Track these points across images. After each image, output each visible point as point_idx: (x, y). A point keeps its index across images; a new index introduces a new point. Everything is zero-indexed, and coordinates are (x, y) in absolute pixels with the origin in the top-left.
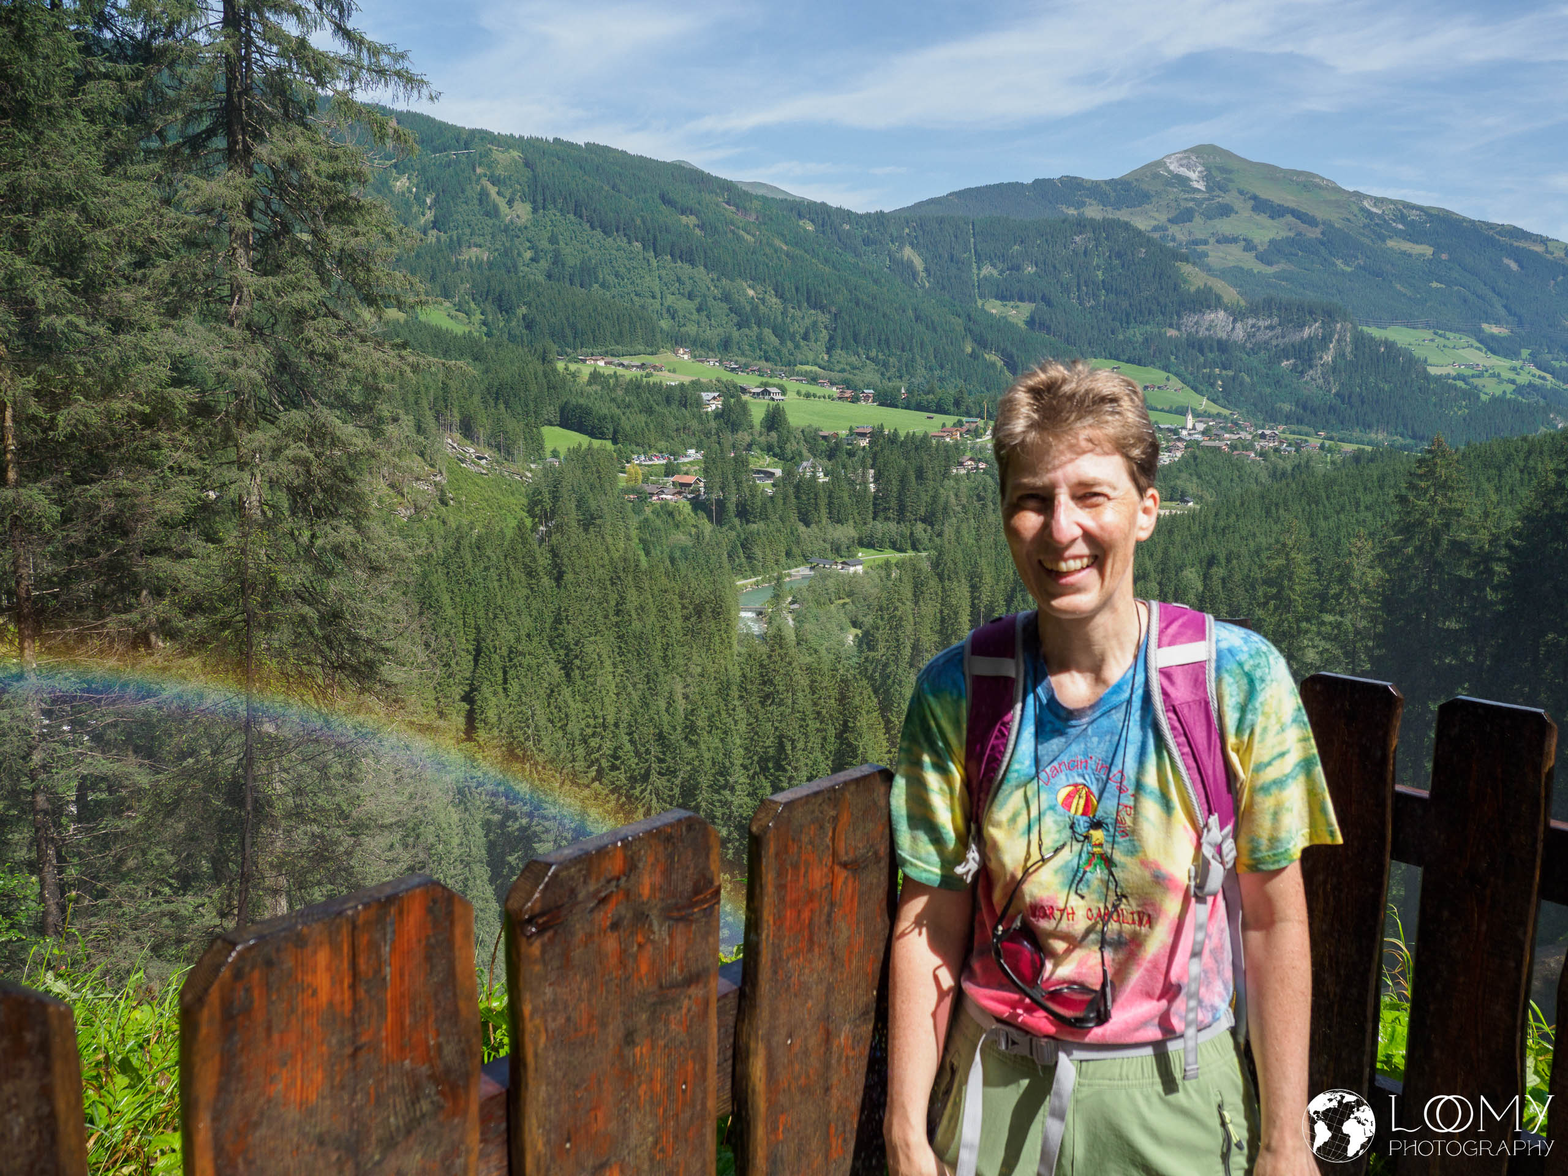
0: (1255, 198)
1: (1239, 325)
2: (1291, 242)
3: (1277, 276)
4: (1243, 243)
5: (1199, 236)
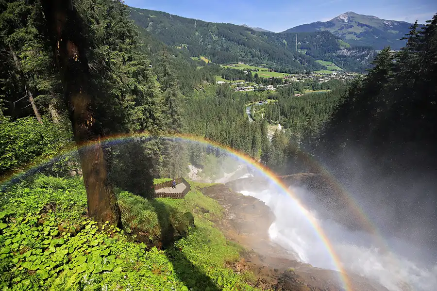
0: (358, 23)
1: (349, 52)
2: (365, 32)
3: (360, 40)
4: (354, 34)
5: (344, 32)
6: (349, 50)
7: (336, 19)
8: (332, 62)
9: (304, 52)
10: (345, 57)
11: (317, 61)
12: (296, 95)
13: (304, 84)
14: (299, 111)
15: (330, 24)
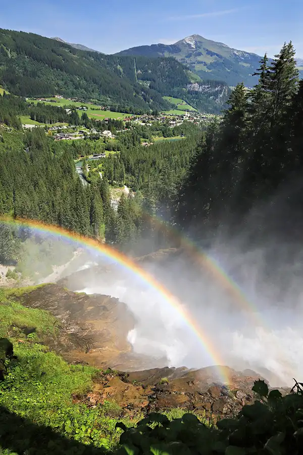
0: (207, 50)
1: (200, 87)
2: (215, 63)
3: (211, 73)
4: (204, 63)
5: (193, 61)
6: (200, 84)
7: (181, 42)
8: (183, 99)
9: (147, 84)
10: (196, 93)
11: (164, 98)
12: (143, 144)
13: (152, 129)
14: (149, 165)
15: (175, 48)
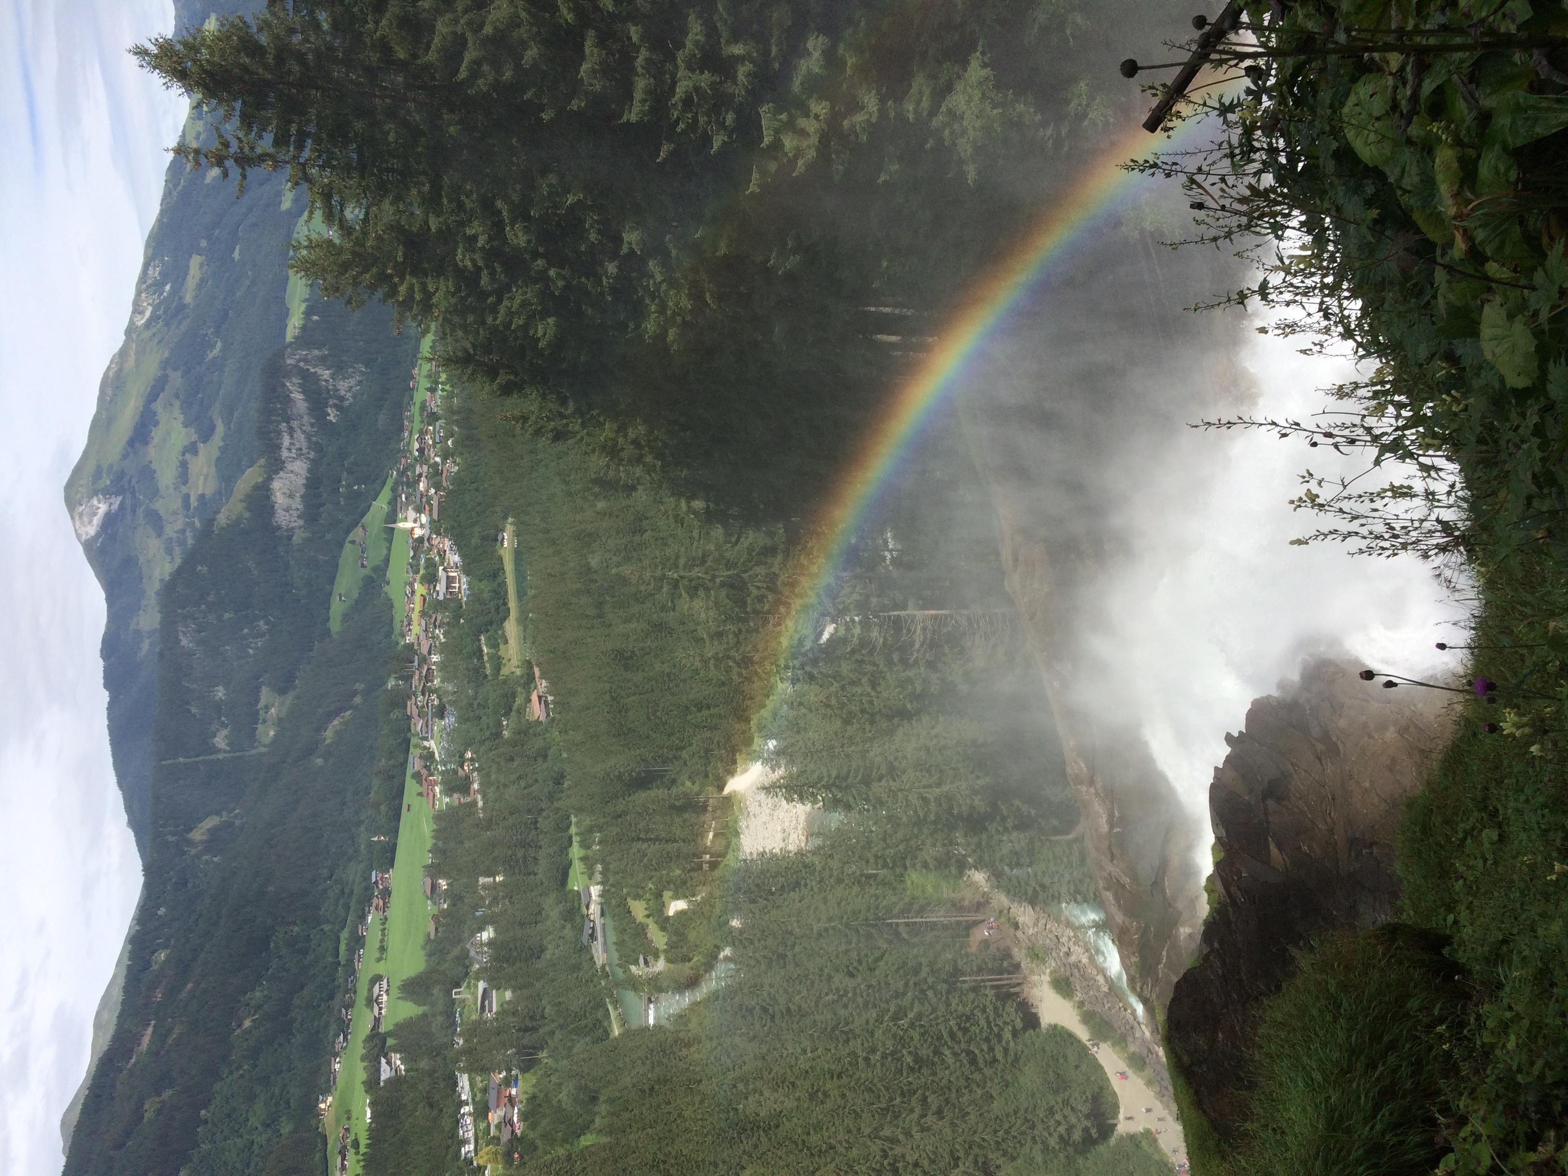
0: (132, 442)
1: (288, 467)
2: (187, 404)
3: (227, 421)
4: (188, 456)
5: (177, 504)
6: (276, 468)
7: (98, 555)
8: (340, 543)
9: (274, 704)
10: (313, 484)
